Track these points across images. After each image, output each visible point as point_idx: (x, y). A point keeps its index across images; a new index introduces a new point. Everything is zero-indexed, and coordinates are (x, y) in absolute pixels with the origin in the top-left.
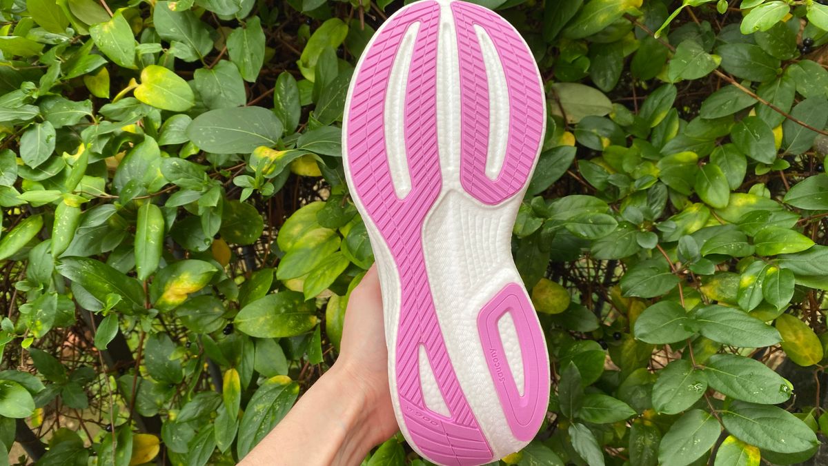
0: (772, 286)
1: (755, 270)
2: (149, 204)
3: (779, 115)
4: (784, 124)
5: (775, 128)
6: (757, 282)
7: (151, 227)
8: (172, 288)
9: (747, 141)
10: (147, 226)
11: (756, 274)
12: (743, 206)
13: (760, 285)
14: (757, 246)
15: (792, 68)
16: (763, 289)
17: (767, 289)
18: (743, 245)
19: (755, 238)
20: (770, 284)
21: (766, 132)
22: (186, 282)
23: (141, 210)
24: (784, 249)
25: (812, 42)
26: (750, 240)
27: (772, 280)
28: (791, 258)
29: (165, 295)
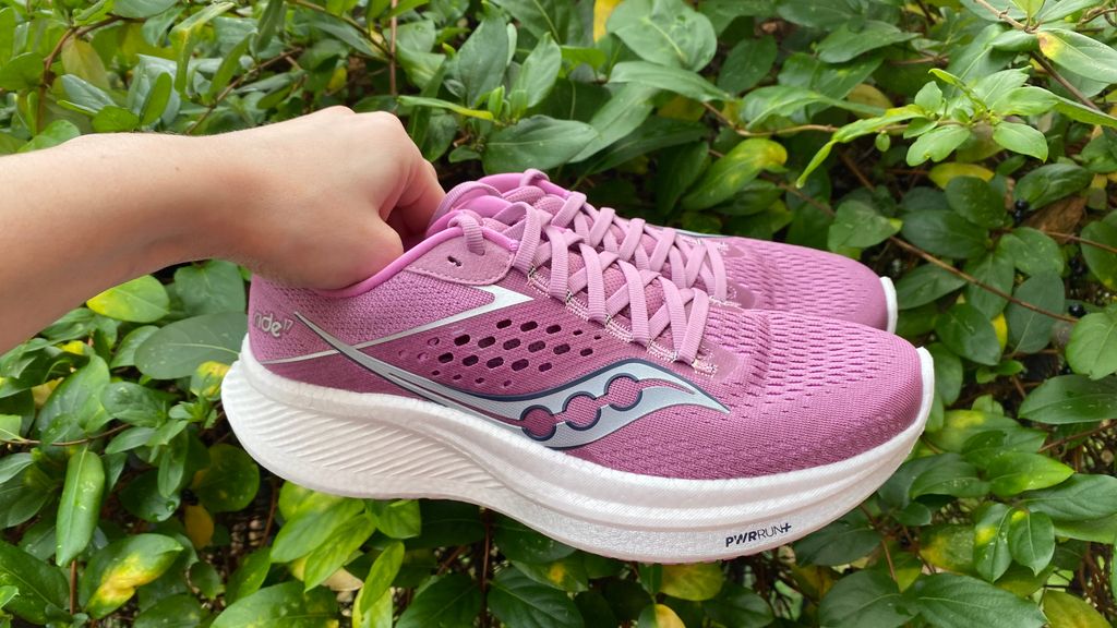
0: (1021, 539)
1: (995, 517)
2: (85, 451)
3: (998, 300)
4: (1006, 312)
5: (995, 317)
6: (1000, 535)
7: (85, 486)
8: (111, 579)
9: (958, 337)
10: (79, 483)
11: (997, 523)
12: (967, 427)
13: (1005, 540)
14: (994, 482)
15: (1006, 239)
16: (1010, 545)
17: (1015, 544)
18: (971, 482)
19: (988, 472)
20: (1017, 536)
21: (983, 323)
22: (133, 568)
23: (72, 461)
24: (1032, 483)
25: (1026, 205)
26: (981, 474)
27: (1021, 530)
28: (1044, 497)
29: (100, 591)
